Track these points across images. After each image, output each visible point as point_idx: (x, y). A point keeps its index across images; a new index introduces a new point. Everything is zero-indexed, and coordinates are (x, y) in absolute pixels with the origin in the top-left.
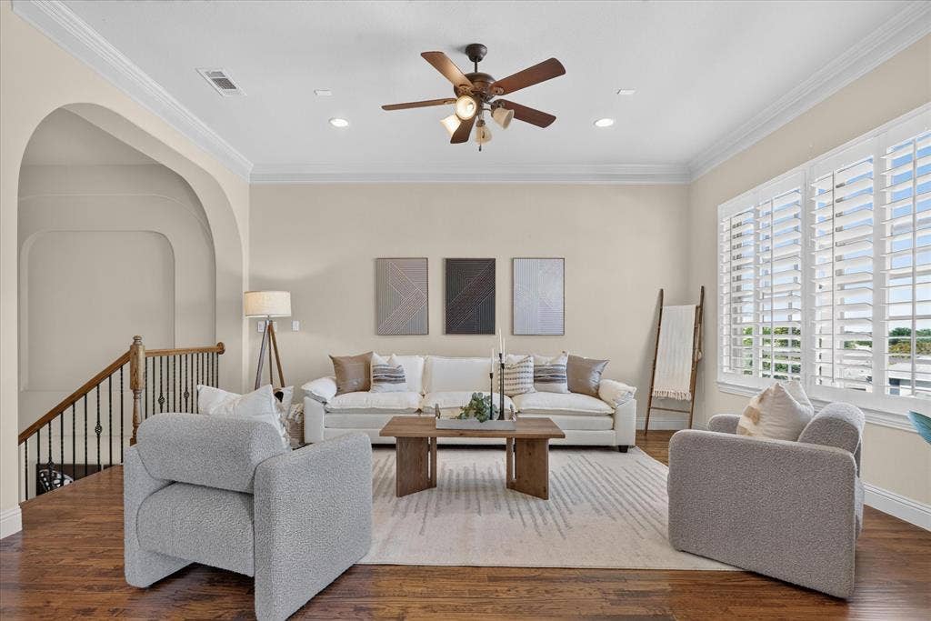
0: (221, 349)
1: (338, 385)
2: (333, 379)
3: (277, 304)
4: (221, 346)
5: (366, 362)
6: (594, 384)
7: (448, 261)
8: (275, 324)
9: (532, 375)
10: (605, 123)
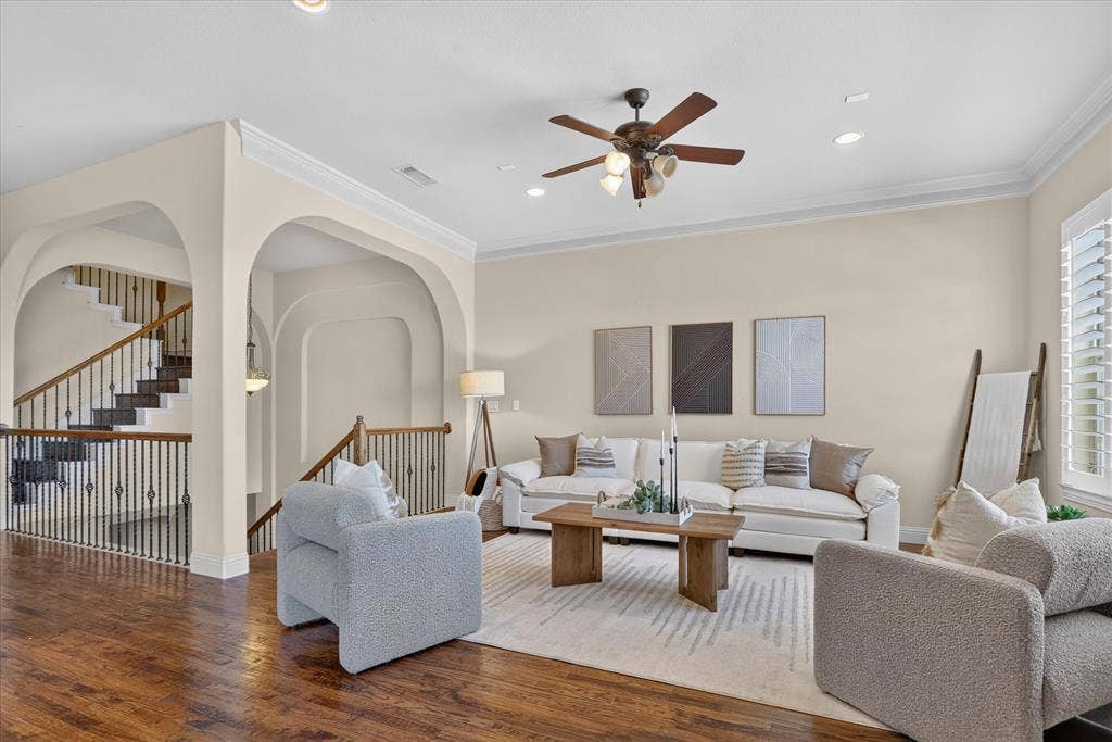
0: (447, 429)
1: (542, 468)
2: (538, 462)
3: (490, 383)
4: (448, 425)
5: (571, 443)
6: (848, 480)
7: (675, 328)
8: (488, 404)
9: (763, 465)
10: (848, 138)
